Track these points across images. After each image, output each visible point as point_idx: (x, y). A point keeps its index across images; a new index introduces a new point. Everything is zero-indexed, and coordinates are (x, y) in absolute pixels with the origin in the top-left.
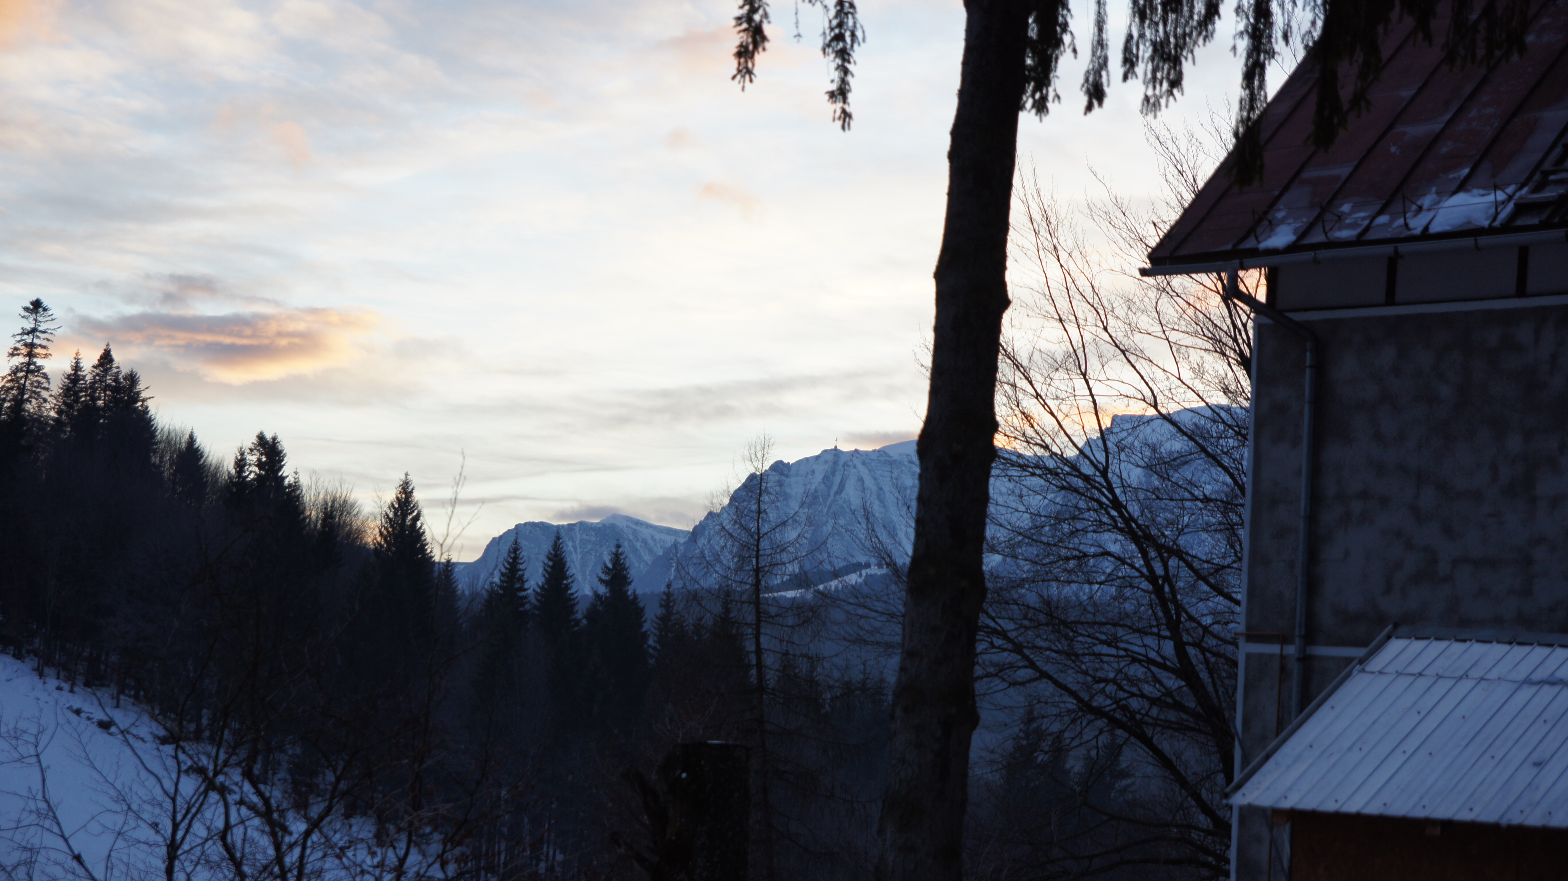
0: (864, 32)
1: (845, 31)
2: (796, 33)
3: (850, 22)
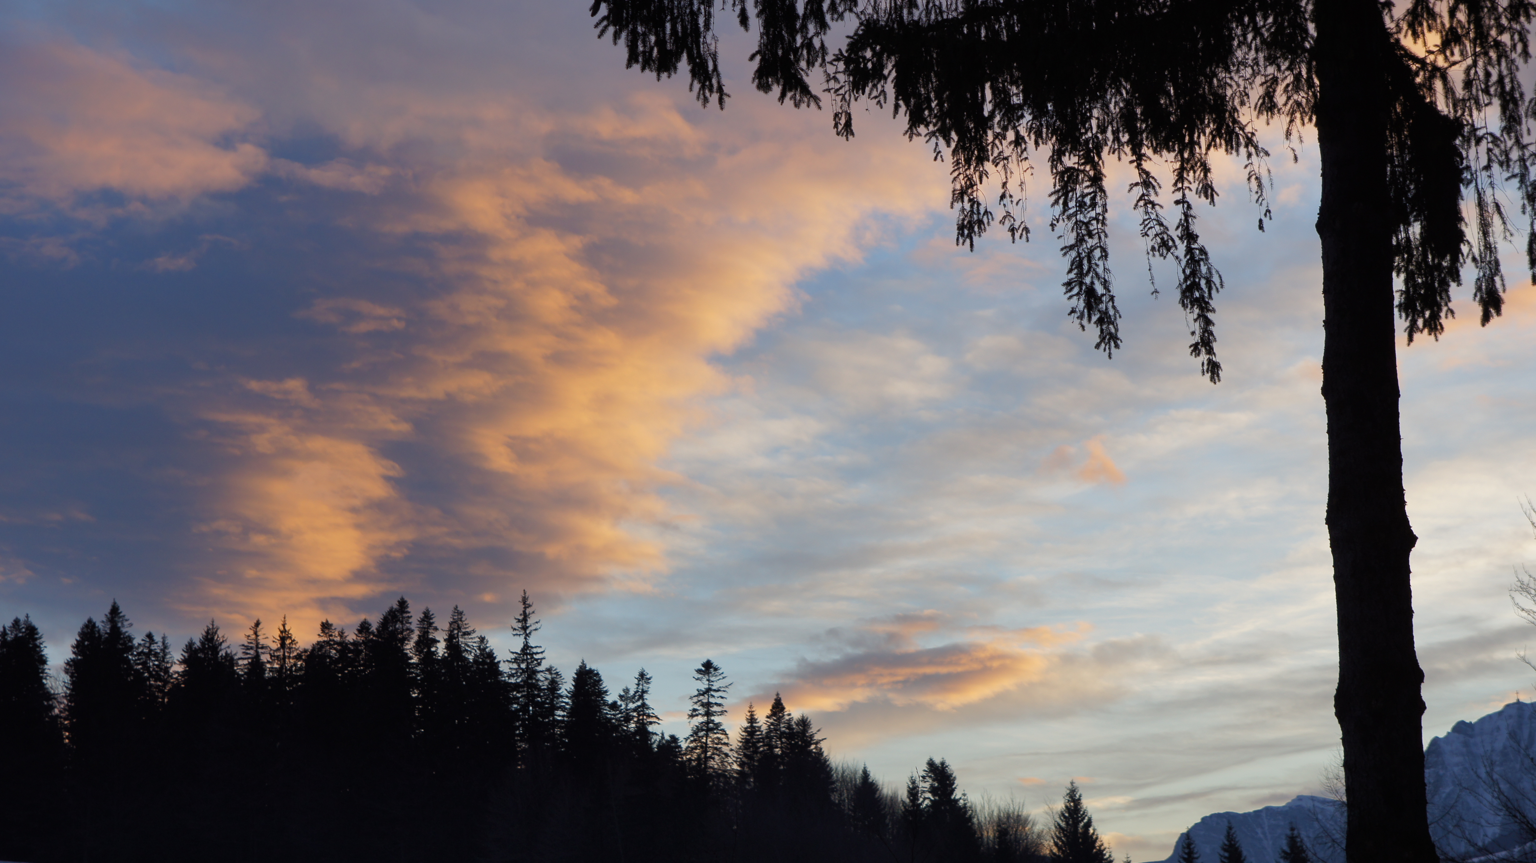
0: (1220, 276)
1: (1200, 279)
2: (1154, 290)
3: (1204, 269)
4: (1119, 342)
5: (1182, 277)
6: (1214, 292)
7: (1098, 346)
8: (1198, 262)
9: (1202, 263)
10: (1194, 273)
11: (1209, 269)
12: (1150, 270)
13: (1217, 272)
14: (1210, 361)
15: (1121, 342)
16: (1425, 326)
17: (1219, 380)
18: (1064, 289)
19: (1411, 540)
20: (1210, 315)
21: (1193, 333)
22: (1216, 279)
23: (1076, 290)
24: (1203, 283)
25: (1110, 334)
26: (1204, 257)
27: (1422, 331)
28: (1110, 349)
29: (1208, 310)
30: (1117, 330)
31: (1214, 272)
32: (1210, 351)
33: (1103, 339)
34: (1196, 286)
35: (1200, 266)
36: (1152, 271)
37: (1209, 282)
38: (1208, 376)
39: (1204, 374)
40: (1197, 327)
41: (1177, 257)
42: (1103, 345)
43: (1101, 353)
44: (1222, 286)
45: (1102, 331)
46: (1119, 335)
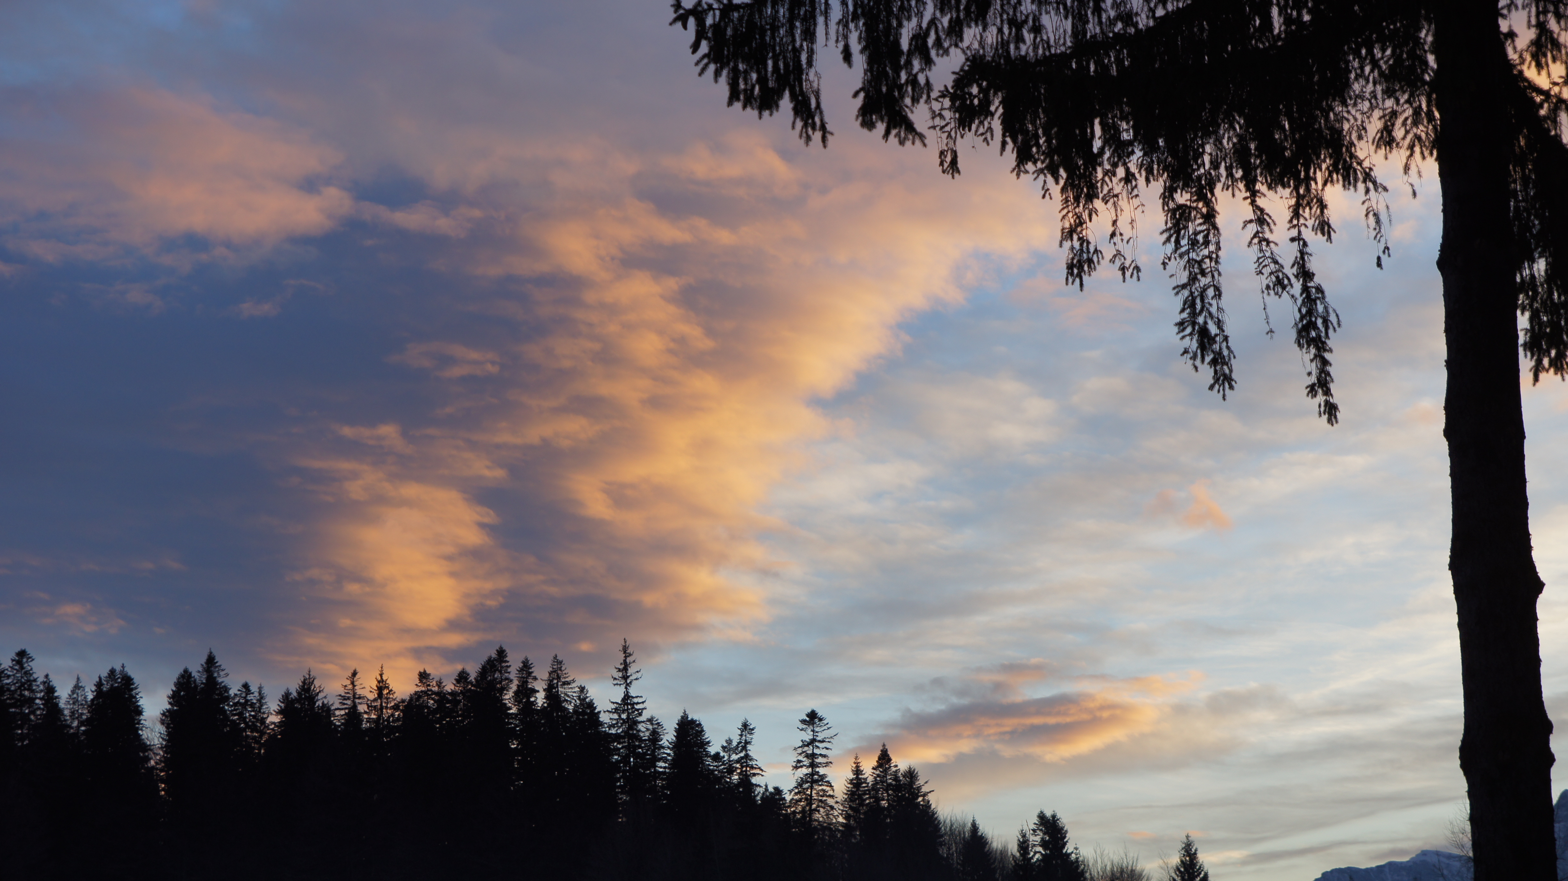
0: (1337, 316)
1: (1316, 318)
2: (1269, 330)
3: (1320, 308)
4: (1233, 383)
5: (1298, 316)
6: (1331, 331)
7: (1211, 388)
8: (1315, 301)
9: (1318, 302)
10: (1310, 312)
11: (1326, 308)
12: (1265, 309)
13: (1334, 311)
14: (1327, 403)
15: (1236, 383)
16: (1551, 365)
17: (1337, 422)
18: (1176, 329)
19: (1539, 586)
20: (1327, 355)
21: (1309, 374)
22: (1333, 318)
23: (1189, 330)
24: (1319, 322)
25: (1225, 375)
26: (1320, 295)
27: (1547, 371)
28: (1224, 390)
29: (1325, 350)
30: (1231, 371)
31: (1331, 311)
32: (1327, 392)
33: (1216, 380)
34: (1312, 325)
35: (1316, 305)
36: (1267, 310)
37: (1326, 321)
38: (1325, 417)
39: (1320, 416)
40: (1313, 368)
41: (1293, 296)
42: (1217, 386)
43: (1215, 395)
44: (1339, 325)
45: (1216, 372)
46: (1234, 376)
